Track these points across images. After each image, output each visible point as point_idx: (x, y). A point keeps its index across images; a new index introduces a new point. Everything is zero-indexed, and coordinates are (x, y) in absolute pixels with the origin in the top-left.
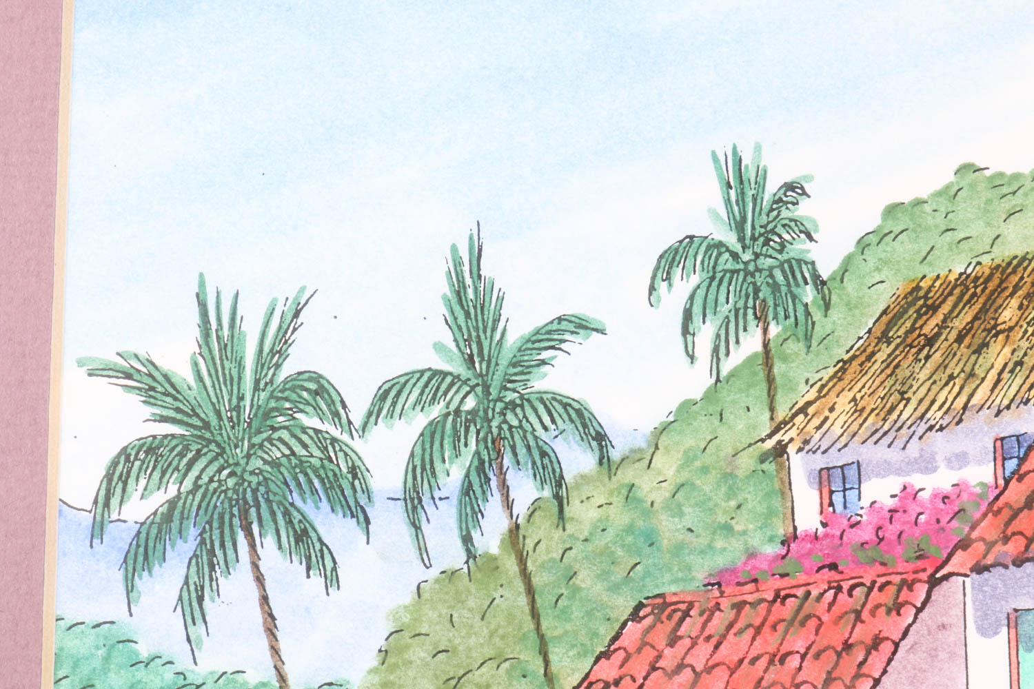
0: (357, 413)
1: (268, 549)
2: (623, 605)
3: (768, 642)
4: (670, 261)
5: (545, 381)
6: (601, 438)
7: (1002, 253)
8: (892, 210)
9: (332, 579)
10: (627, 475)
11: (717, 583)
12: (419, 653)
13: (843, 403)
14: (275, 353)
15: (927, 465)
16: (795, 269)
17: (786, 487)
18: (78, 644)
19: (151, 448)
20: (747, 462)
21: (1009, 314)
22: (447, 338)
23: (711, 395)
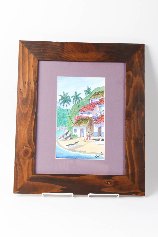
0: (71, 97)
1: (67, 103)
2: (82, 106)
3: (89, 108)
4: (85, 91)
5: (79, 96)
6: (81, 99)
7: (99, 91)
8: (95, 89)
9: (69, 105)
10: (83, 100)
11: (87, 105)
12: (73, 108)
13: (92, 97)
14: (67, 95)
15: (96, 100)
16: (90, 91)
17: (90, 101)
18: (58, 107)
19: (61, 99)
20: (88, 100)
21: (100, 94)
22: (75, 94)
23: (86, 97)
